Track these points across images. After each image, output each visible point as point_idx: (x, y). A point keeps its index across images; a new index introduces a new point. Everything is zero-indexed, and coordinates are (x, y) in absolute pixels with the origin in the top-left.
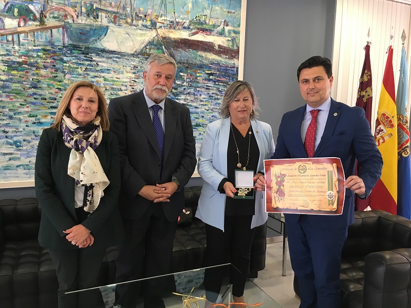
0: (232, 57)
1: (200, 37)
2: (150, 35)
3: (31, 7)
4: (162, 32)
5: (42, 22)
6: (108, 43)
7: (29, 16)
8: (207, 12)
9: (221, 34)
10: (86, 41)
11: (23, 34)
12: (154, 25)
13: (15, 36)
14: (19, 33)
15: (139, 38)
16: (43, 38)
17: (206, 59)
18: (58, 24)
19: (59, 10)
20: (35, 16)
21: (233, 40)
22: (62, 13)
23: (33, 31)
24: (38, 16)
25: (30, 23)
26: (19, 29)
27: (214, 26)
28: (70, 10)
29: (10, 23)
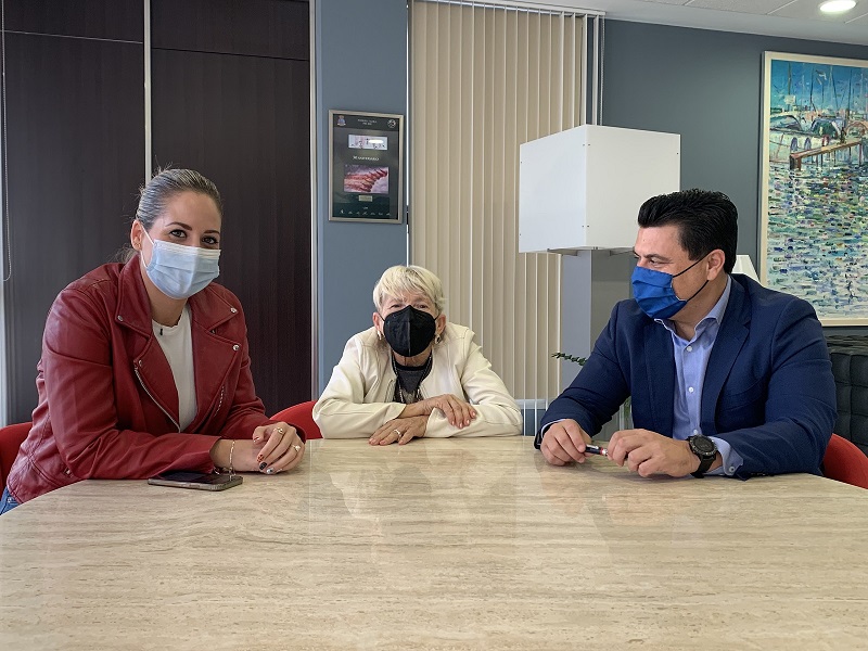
3: (834, 124)
5: (842, 139)
7: (831, 133)
11: (825, 155)
13: (819, 156)
14: (823, 152)
16: (842, 156)
18: (856, 140)
19: (857, 125)
20: (836, 133)
22: (860, 128)
23: (834, 150)
24: (839, 133)
25: (832, 141)
26: (823, 149)
29: (816, 142)
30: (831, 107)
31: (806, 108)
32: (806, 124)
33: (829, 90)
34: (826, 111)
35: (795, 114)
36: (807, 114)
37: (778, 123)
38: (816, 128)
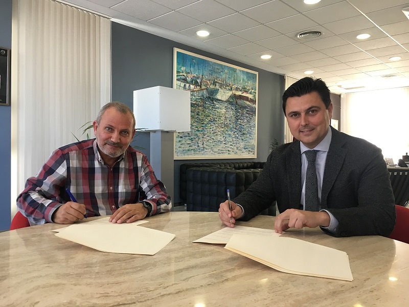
0: (254, 104)
1: (244, 94)
2: (230, 93)
3: (198, 80)
4: (234, 92)
5: (201, 87)
6: (219, 97)
7: (197, 84)
8: (247, 84)
9: (251, 93)
10: (212, 95)
12: (231, 88)
13: (193, 93)
14: (194, 91)
15: (227, 94)
16: (201, 93)
17: (247, 104)
18: (205, 88)
21: (254, 96)
22: (206, 83)
23: (198, 91)
24: (200, 84)
25: (198, 87)
27: (249, 90)
28: (208, 82)
29: (192, 87)
30: (197, 73)
31: (189, 73)
32: (189, 79)
33: (196, 67)
34: (195, 75)
35: (185, 75)
36: (189, 75)
37: (179, 77)
38: (192, 81)
